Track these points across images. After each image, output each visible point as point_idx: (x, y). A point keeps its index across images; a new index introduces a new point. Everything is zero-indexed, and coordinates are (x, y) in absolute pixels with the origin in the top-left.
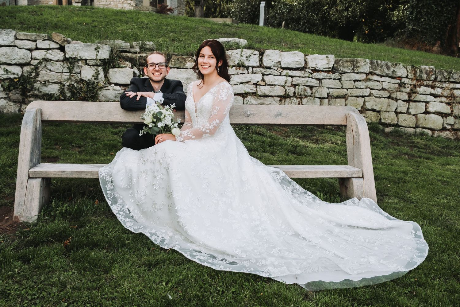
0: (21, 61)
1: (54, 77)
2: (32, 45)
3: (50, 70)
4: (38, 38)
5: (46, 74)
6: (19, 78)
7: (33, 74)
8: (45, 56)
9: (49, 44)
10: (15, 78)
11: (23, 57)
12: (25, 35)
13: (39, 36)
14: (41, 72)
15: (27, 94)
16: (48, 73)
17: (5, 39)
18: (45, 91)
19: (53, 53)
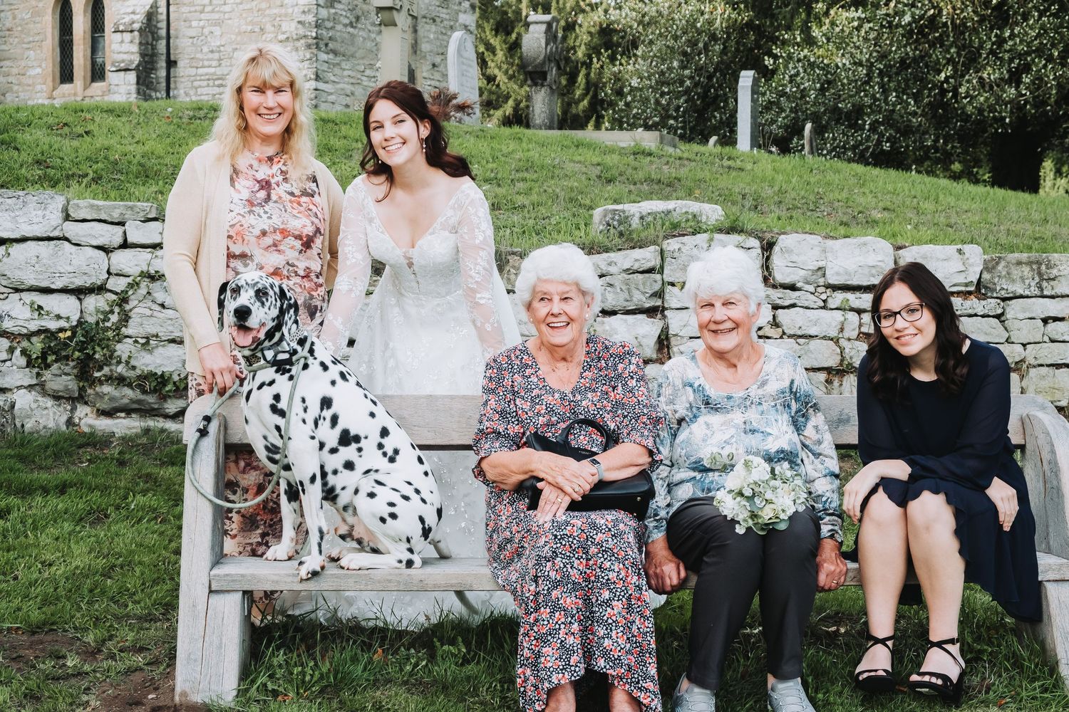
0: (79, 282)
2: (111, 235)
3: (162, 306)
4: (128, 214)
5: (152, 316)
6: (73, 329)
8: (149, 265)
10: (62, 330)
11: (85, 269)
12: (92, 207)
13: (131, 208)
14: (136, 310)
15: (92, 375)
16: (156, 314)
17: (35, 220)
18: (147, 365)
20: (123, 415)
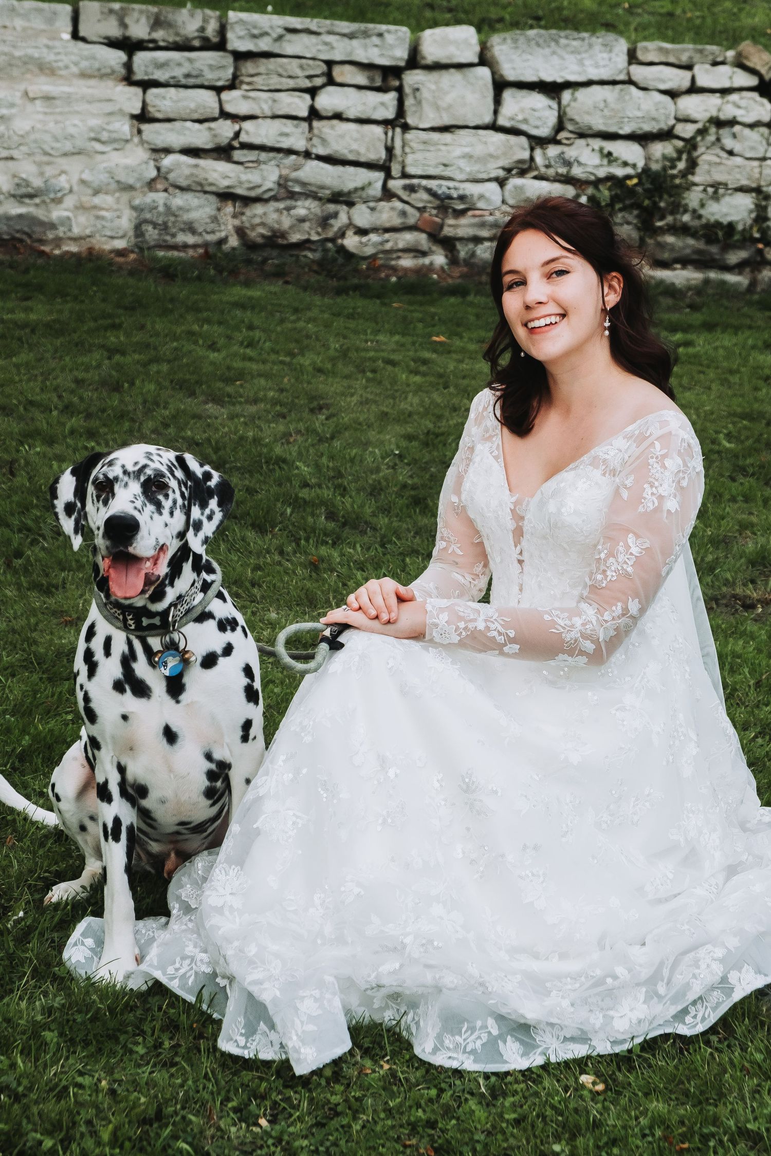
0: (647, 127)
1: (740, 173)
2: (678, 79)
3: (731, 153)
4: (697, 58)
5: (720, 164)
6: (638, 176)
7: (681, 165)
8: (719, 110)
9: (730, 73)
10: (629, 177)
11: (654, 114)
12: (661, 49)
13: (701, 51)
14: (704, 157)
15: (653, 225)
16: (724, 161)
17: (602, 63)
18: (713, 214)
19: (743, 103)
20: (678, 266)
